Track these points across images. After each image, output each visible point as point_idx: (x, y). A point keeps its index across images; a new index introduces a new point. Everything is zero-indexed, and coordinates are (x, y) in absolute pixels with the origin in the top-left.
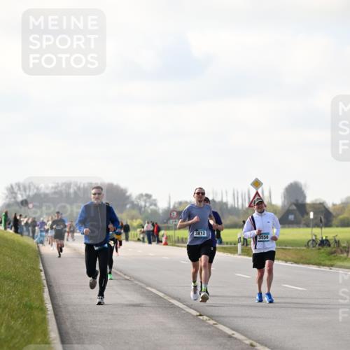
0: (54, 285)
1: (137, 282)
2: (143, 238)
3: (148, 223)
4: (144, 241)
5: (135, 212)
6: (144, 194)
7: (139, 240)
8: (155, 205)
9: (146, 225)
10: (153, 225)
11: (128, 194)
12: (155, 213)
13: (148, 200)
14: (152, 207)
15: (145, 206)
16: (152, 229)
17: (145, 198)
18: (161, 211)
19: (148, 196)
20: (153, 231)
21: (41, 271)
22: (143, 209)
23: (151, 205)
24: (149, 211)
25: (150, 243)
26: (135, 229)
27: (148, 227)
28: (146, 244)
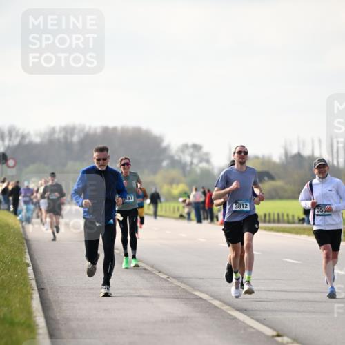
0: (48, 287)
1: (179, 284)
2: (189, 214)
3: (196, 190)
4: (189, 219)
5: (175, 173)
6: (190, 143)
7: (182, 216)
8: (208, 161)
9: (194, 193)
10: (204, 193)
11: (164, 144)
12: (207, 174)
13: (196, 154)
14: (204, 165)
15: (192, 163)
16: (202, 199)
17: (191, 150)
18: (216, 171)
19: (197, 147)
20: (204, 203)
21: (29, 266)
22: (188, 168)
23: (201, 161)
24: (198, 171)
25: (199, 221)
26: (175, 199)
27: (197, 197)
28: (194, 223)
